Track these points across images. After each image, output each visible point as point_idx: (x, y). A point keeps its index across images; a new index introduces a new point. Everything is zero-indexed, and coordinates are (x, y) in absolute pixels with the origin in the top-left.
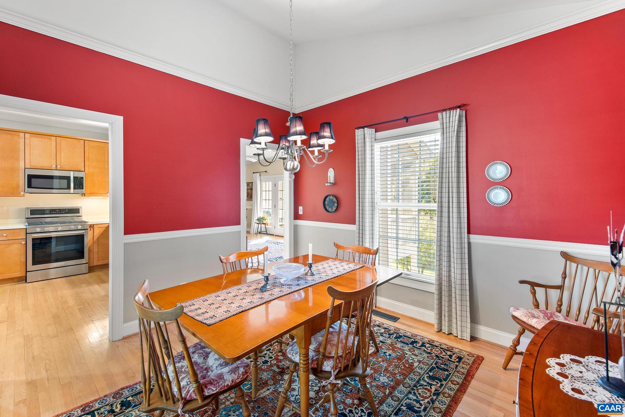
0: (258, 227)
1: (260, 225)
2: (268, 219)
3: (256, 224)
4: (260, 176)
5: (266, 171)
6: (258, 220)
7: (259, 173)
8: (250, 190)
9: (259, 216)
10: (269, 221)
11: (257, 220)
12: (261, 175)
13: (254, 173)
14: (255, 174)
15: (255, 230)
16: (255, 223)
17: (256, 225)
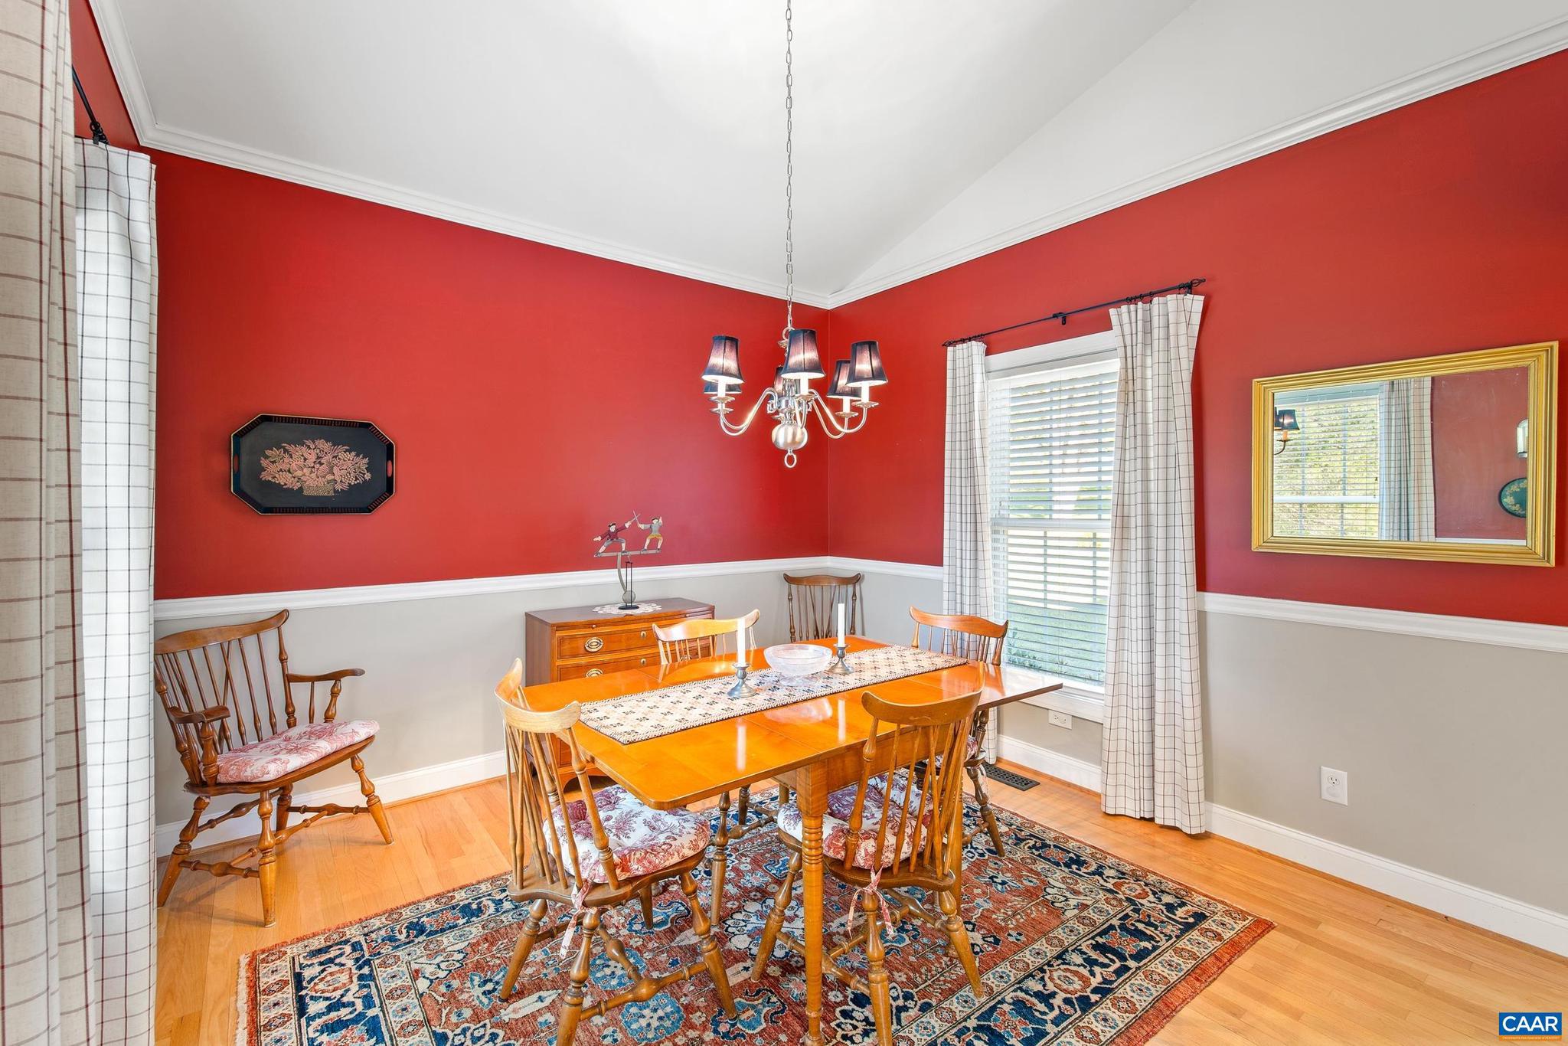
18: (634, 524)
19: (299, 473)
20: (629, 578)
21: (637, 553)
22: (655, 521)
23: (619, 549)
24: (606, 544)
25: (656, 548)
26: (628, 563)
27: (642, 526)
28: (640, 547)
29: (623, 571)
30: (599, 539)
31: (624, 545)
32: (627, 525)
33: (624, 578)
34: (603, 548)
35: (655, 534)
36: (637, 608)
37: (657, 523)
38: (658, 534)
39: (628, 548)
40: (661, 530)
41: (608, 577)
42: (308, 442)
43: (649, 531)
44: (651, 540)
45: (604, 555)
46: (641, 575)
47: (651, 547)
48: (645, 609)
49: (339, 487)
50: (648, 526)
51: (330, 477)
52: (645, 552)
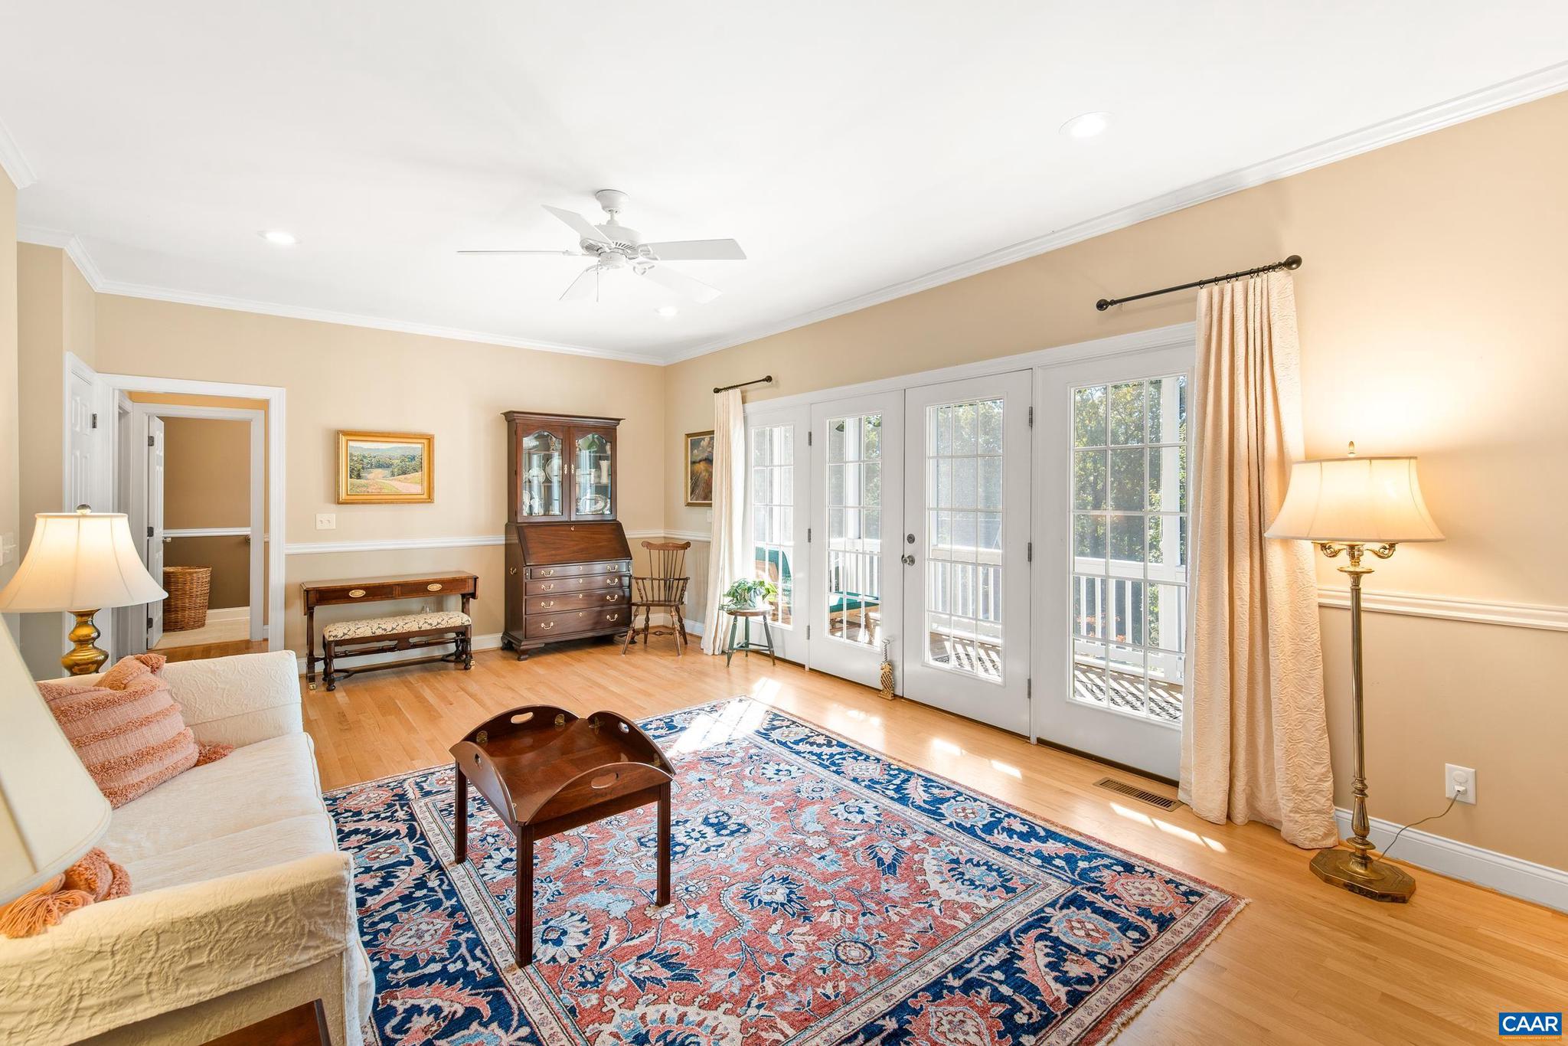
0: (734, 626)
1: (741, 620)
2: (780, 591)
3: (726, 615)
4: (744, 402)
5: (769, 379)
6: (734, 594)
7: (738, 391)
8: (702, 466)
9: (739, 576)
10: (780, 596)
11: (729, 594)
12: (749, 396)
13: (717, 391)
14: (723, 393)
15: (720, 635)
16: (722, 608)
17: (726, 619)
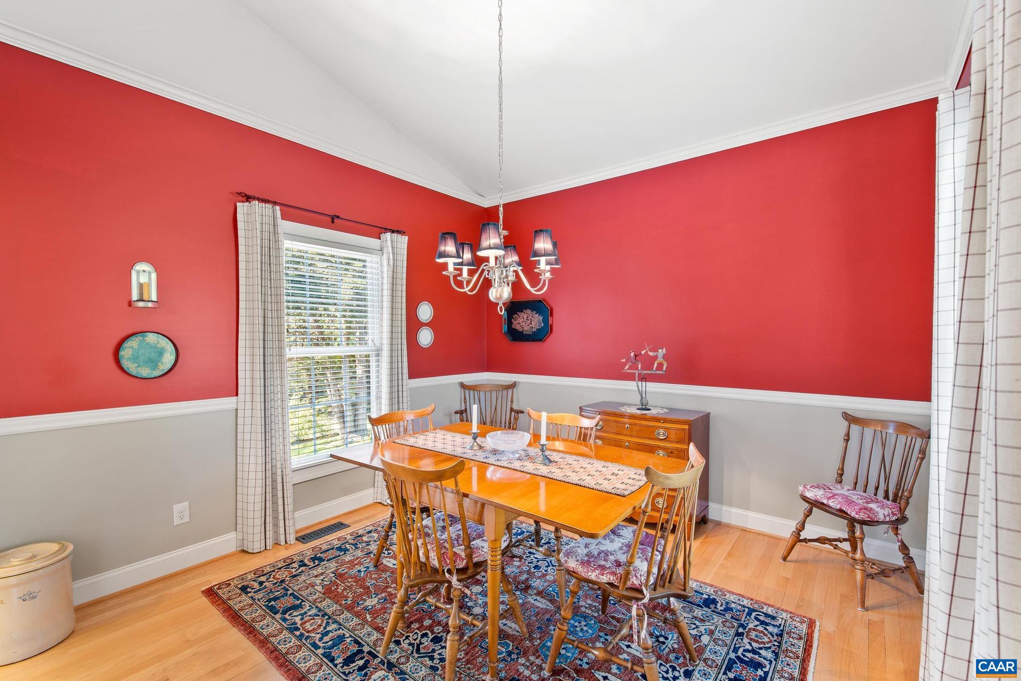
18: (646, 353)
19: (522, 324)
20: (644, 389)
21: (649, 372)
22: (660, 350)
23: (637, 369)
24: (629, 364)
25: (662, 370)
26: (644, 378)
27: (651, 354)
28: (651, 368)
29: (640, 383)
30: (624, 360)
31: (640, 366)
32: (643, 352)
33: (640, 388)
34: (627, 367)
35: (660, 359)
36: (649, 410)
37: (661, 352)
38: (662, 360)
39: (643, 369)
40: (664, 357)
41: (631, 385)
42: (524, 311)
43: (656, 357)
44: (658, 364)
45: (628, 371)
46: (652, 387)
47: (657, 369)
48: (654, 412)
49: (533, 330)
50: (655, 354)
51: (531, 326)
52: (654, 372)
